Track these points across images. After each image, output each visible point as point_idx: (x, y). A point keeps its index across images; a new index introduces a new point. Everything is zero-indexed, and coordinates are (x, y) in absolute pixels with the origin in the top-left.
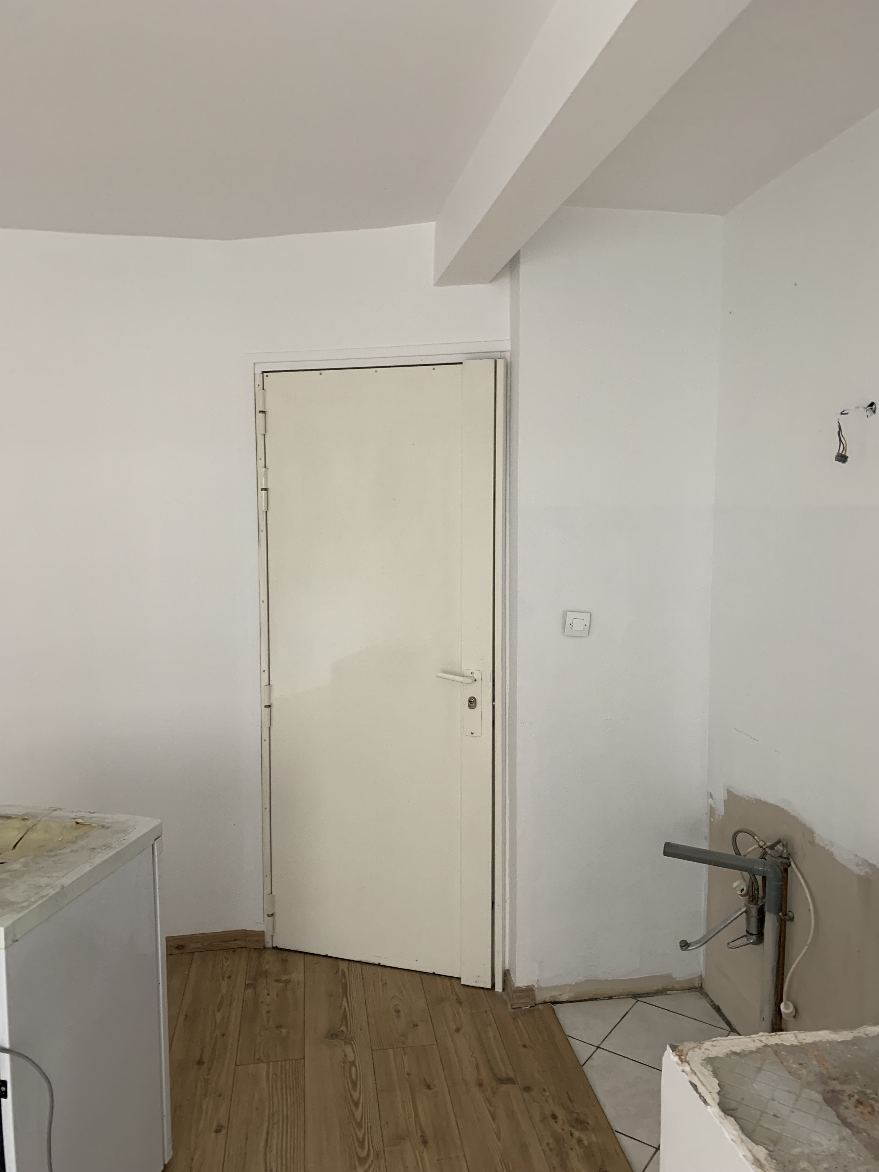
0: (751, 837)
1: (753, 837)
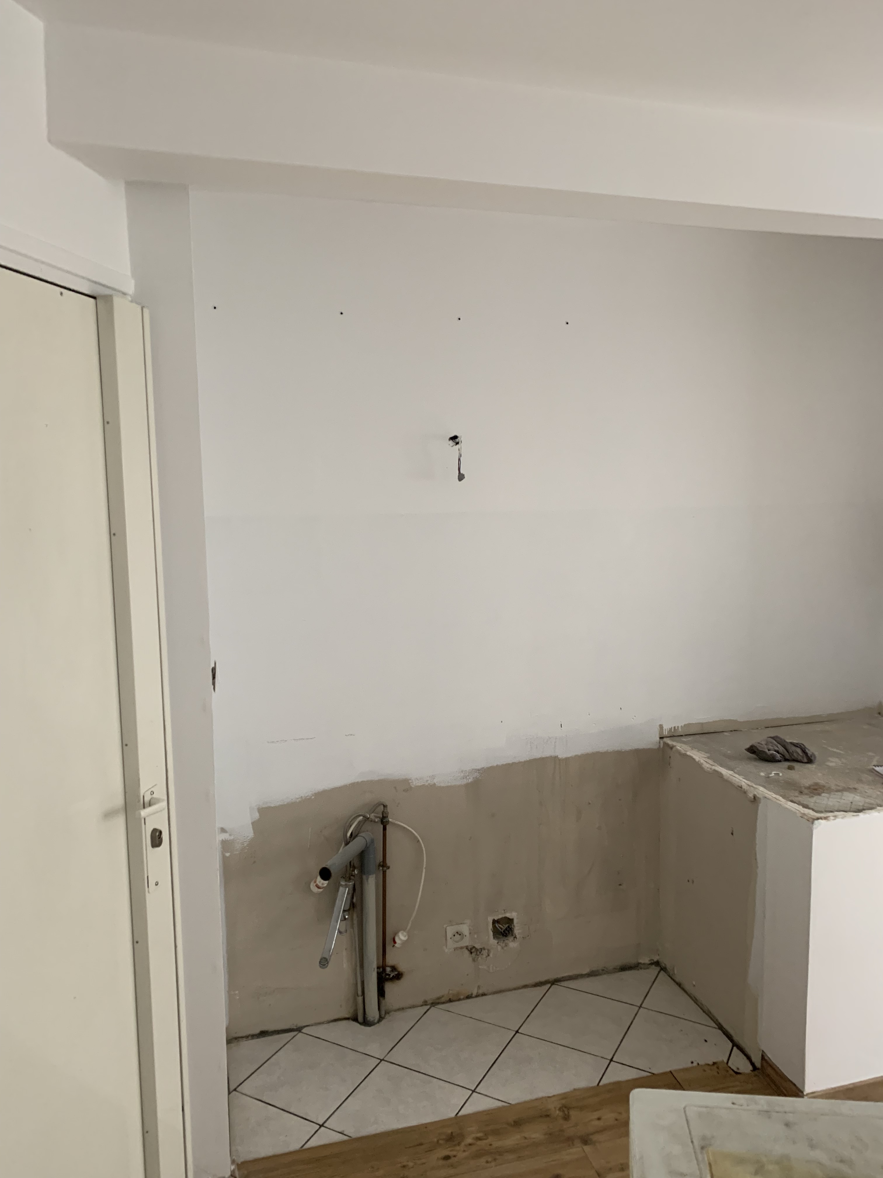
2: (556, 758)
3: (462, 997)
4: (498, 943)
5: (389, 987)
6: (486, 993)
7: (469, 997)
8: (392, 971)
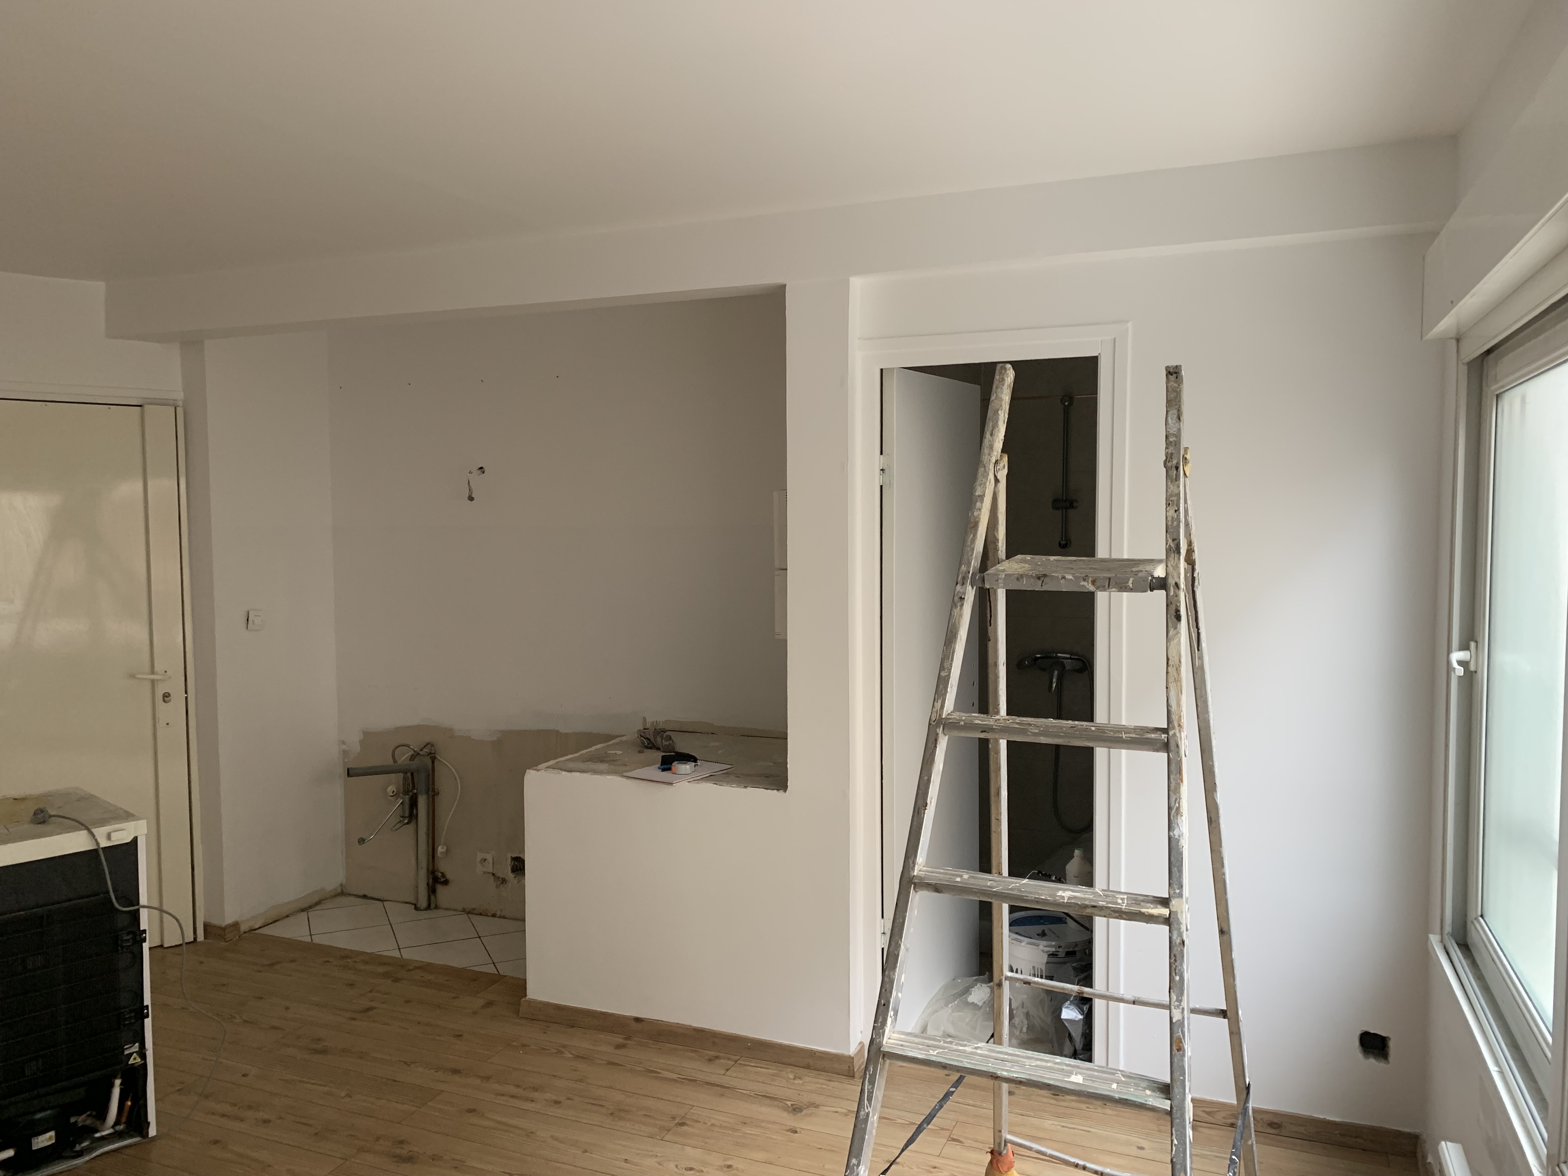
0: (407, 747)
1: (410, 747)
2: (557, 732)
3: (489, 914)
4: (515, 877)
5: (440, 888)
6: (506, 917)
7: (494, 916)
8: (442, 877)
